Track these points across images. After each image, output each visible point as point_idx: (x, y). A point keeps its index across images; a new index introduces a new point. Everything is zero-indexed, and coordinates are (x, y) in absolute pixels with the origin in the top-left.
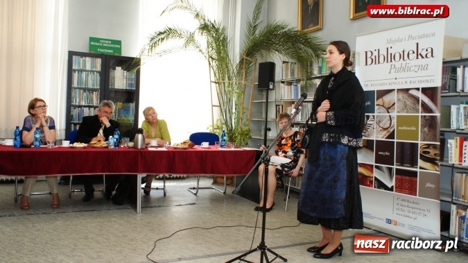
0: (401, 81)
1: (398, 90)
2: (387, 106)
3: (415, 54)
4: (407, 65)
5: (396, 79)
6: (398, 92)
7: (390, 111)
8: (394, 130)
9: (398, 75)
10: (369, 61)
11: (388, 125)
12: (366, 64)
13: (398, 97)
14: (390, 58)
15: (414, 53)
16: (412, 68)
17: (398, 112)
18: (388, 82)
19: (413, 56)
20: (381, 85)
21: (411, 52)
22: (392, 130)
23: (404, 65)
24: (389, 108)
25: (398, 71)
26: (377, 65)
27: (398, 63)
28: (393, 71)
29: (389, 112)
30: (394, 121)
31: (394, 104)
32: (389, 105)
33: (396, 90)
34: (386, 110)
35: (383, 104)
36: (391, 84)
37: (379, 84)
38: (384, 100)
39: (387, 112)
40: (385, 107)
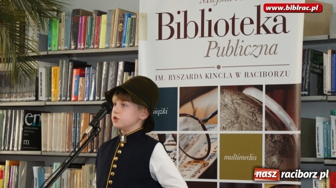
0: (227, 71)
1: (224, 88)
2: (201, 118)
3: (255, 26)
4: (240, 44)
5: (219, 67)
7: (207, 126)
9: (223, 61)
10: (166, 32)
11: (203, 153)
12: (160, 38)
13: (222, 99)
14: (207, 28)
15: (252, 22)
16: (249, 50)
17: (224, 129)
18: (203, 72)
19: (250, 28)
20: (191, 77)
21: (247, 21)
22: (211, 162)
23: (233, 44)
24: (206, 121)
25: (222, 53)
26: (182, 41)
27: (223, 40)
28: (213, 52)
29: (205, 129)
30: (216, 146)
31: (216, 113)
32: (206, 114)
33: (219, 88)
34: (200, 125)
35: (195, 113)
36: (209, 76)
37: (185, 76)
38: (195, 105)
39: (201, 128)
40: (197, 119)
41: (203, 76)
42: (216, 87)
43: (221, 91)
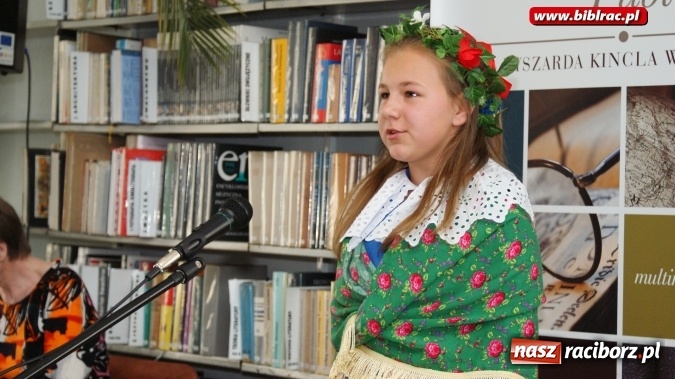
1: (635, 93)
2: (580, 171)
6: (631, 103)
7: (592, 194)
8: (614, 287)
11: (583, 264)
13: (632, 123)
17: (634, 200)
18: (585, 50)
20: (555, 63)
22: (602, 288)
24: (590, 179)
29: (588, 202)
30: (615, 244)
31: (616, 159)
32: (590, 162)
33: (624, 93)
34: (576, 190)
35: (563, 158)
36: (599, 60)
37: (542, 62)
38: (566, 139)
39: (579, 198)
40: (568, 174)
41: (586, 62)
42: (617, 90)
43: (628, 99)
